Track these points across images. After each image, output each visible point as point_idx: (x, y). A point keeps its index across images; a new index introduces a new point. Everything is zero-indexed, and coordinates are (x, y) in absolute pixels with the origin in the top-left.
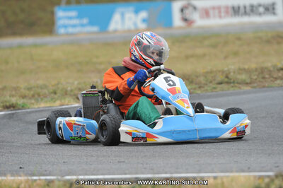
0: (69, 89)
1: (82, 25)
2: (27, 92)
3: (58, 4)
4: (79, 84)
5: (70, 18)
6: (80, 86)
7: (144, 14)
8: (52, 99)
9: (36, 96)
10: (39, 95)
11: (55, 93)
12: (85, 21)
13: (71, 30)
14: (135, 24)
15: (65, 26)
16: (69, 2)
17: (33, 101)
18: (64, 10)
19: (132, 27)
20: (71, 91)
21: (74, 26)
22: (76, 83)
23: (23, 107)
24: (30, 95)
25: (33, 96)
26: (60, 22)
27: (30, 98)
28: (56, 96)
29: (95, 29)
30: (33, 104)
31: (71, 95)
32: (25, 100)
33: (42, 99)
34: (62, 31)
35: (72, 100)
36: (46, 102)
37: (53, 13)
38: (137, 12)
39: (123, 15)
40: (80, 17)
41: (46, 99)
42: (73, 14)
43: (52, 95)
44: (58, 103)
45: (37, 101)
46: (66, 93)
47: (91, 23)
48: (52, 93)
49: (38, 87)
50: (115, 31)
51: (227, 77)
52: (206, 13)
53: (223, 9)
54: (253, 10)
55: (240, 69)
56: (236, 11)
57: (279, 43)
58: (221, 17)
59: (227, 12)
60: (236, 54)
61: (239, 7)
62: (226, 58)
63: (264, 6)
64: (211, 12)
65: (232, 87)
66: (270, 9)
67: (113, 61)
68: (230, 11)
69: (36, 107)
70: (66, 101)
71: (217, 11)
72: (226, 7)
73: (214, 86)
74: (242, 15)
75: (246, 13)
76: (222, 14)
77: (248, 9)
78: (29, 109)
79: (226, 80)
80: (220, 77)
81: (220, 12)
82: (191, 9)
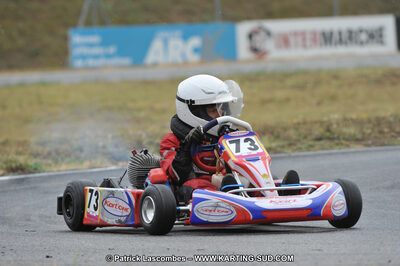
0: (101, 144)
1: (108, 56)
2: (40, 149)
3: (74, 25)
4: (114, 137)
5: (91, 45)
7: (195, 42)
8: (77, 158)
9: (54, 154)
10: (58, 153)
11: (81, 150)
12: (112, 50)
13: (91, 62)
14: (183, 55)
15: (84, 57)
16: (89, 23)
17: (50, 161)
18: (83, 34)
19: (179, 60)
20: (104, 147)
21: (96, 57)
22: (110, 136)
23: (36, 169)
24: (45, 153)
25: (49, 154)
26: (76, 52)
27: (45, 158)
28: (83, 155)
29: (126, 61)
30: (50, 165)
32: (38, 160)
33: (62, 159)
34: (79, 63)
35: (106, 161)
36: (69, 163)
37: (66, 39)
38: (186, 37)
39: (166, 42)
40: (104, 43)
41: (67, 160)
42: (95, 39)
43: (77, 152)
44: (87, 164)
45: (56, 162)
46: (96, 151)
47: (121, 53)
50: (155, 65)
51: (328, 130)
52: (285, 41)
53: (308, 36)
54: (351, 37)
55: (345, 120)
56: (327, 38)
57: (394, 84)
58: (305, 46)
59: (314, 40)
60: (333, 98)
61: (331, 33)
62: (319, 104)
63: (367, 31)
64: (292, 40)
65: (337, 144)
66: (376, 36)
67: (158, 106)
68: (319, 38)
69: (55, 169)
70: (98, 162)
71: (300, 39)
72: (314, 33)
73: (311, 143)
74: (336, 44)
75: (341, 41)
76: (308, 43)
77: (345, 36)
78: (44, 172)
79: (328, 134)
80: (318, 131)
81: (304, 40)
82: (263, 34)
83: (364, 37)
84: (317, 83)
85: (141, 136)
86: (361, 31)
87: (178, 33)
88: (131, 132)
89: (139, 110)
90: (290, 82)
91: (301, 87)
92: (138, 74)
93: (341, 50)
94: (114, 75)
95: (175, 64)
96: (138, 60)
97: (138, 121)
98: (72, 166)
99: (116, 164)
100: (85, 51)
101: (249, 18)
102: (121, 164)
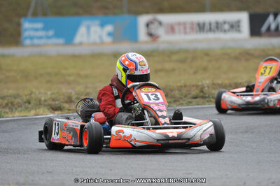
0: (43, 99)
1: (48, 37)
3: (25, 15)
4: (52, 94)
5: (37, 30)
6: (54, 96)
7: (109, 28)
8: (27, 108)
9: (10, 105)
10: (12, 103)
11: (29, 103)
12: (51, 33)
13: (36, 41)
14: (101, 37)
15: (32, 38)
16: (35, 15)
17: (7, 110)
18: (30, 22)
19: (98, 40)
20: (45, 101)
21: (40, 38)
22: (49, 93)
24: (4, 104)
25: (7, 105)
26: (26, 34)
27: (4, 108)
28: (30, 106)
29: (61, 41)
30: (7, 113)
31: (45, 106)
33: (16, 109)
34: (28, 42)
35: (47, 110)
36: (21, 111)
37: (19, 25)
38: (102, 25)
39: (88, 28)
40: (46, 28)
41: (20, 109)
42: (39, 25)
43: (27, 104)
44: (33, 112)
45: (11, 110)
46: (40, 104)
47: (57, 35)
48: (26, 102)
49: (10, 96)
50: (81, 44)
51: (202, 91)
52: (172, 29)
53: (188, 26)
54: (218, 27)
55: (213, 84)
56: (201, 27)
57: (247, 60)
58: (185, 33)
59: (192, 28)
60: (205, 69)
61: (204, 24)
62: (195, 73)
63: (229, 23)
64: (176, 28)
65: (208, 101)
66: (235, 26)
67: (83, 73)
68: (196, 27)
69: (10, 116)
70: (41, 111)
71: (182, 27)
72: (192, 24)
73: (190, 100)
74: (207, 32)
75: (210, 30)
76: (188, 30)
77: (213, 26)
78: (3, 117)
79: (202, 94)
80: (194, 92)
81: (185, 28)
82: (156, 24)
83: (226, 27)
84: (194, 58)
85: (71, 93)
86: (225, 23)
87: (97, 22)
88: (64, 90)
89: (69, 75)
90: (175, 57)
91: (183, 61)
92: (69, 50)
93: (211, 36)
94: (52, 51)
95: (94, 44)
96: (69, 41)
97: (69, 83)
98: (22, 114)
99: (53, 113)
100: (32, 33)
101: (147, 12)
102: (57, 113)
